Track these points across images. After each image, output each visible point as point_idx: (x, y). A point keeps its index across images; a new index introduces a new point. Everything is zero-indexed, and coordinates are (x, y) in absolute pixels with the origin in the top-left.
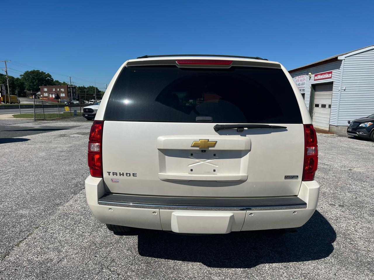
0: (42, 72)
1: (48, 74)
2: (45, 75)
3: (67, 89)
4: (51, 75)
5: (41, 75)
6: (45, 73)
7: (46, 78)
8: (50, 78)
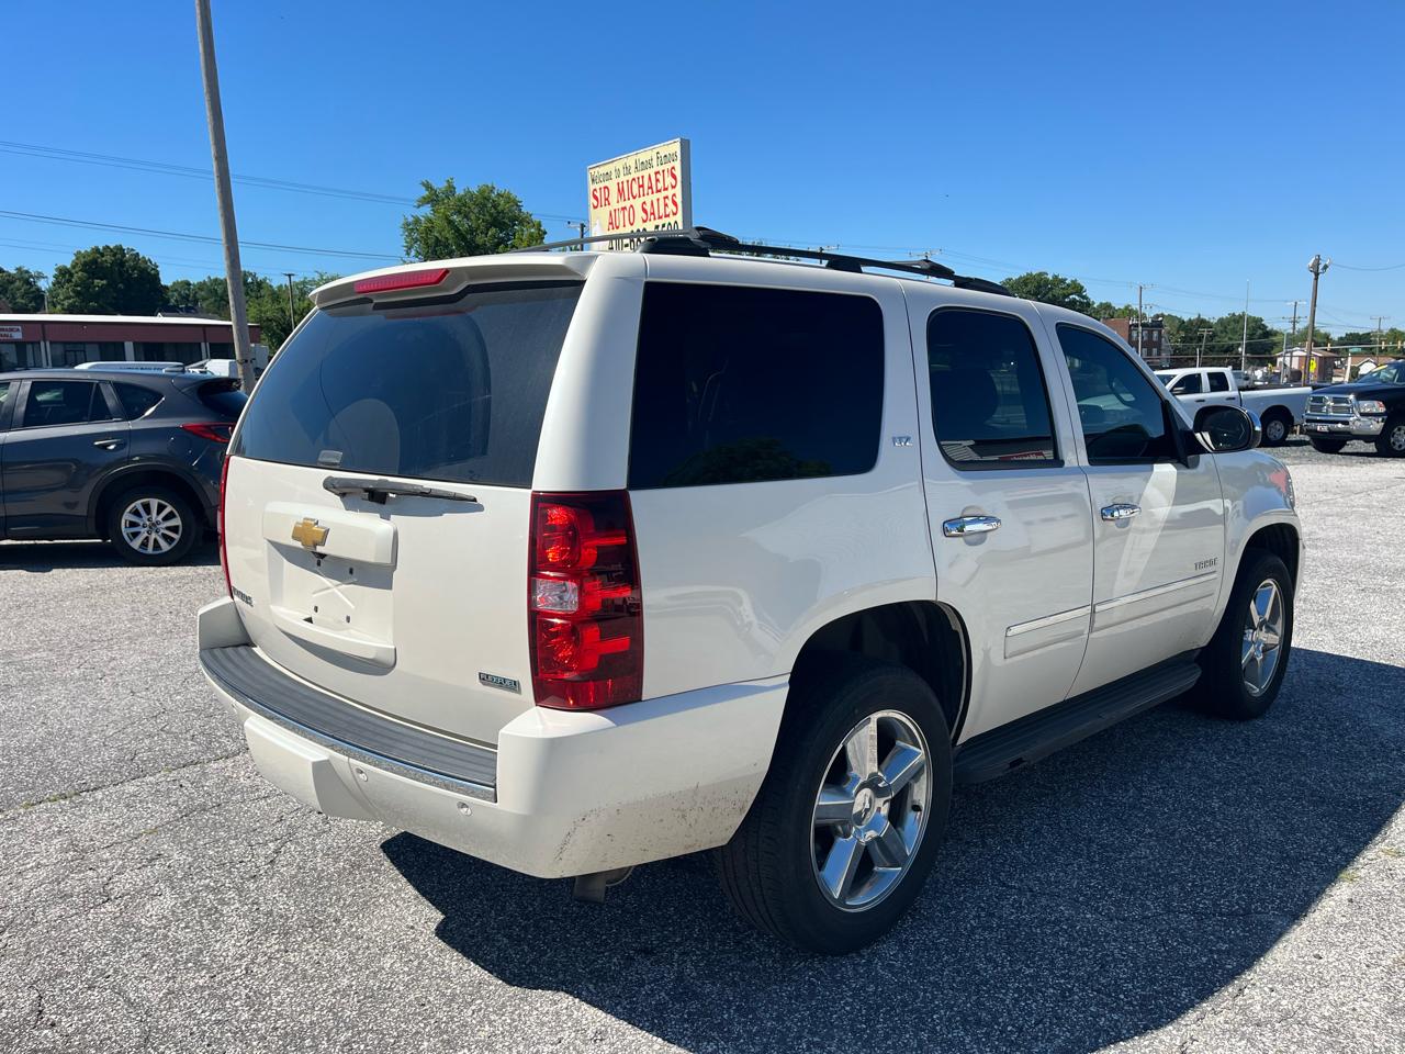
0: (1056, 277)
1: (1074, 282)
2: (1063, 289)
3: (1127, 333)
4: (1082, 284)
5: (1051, 288)
6: (1063, 281)
7: (1068, 296)
8: (1077, 298)
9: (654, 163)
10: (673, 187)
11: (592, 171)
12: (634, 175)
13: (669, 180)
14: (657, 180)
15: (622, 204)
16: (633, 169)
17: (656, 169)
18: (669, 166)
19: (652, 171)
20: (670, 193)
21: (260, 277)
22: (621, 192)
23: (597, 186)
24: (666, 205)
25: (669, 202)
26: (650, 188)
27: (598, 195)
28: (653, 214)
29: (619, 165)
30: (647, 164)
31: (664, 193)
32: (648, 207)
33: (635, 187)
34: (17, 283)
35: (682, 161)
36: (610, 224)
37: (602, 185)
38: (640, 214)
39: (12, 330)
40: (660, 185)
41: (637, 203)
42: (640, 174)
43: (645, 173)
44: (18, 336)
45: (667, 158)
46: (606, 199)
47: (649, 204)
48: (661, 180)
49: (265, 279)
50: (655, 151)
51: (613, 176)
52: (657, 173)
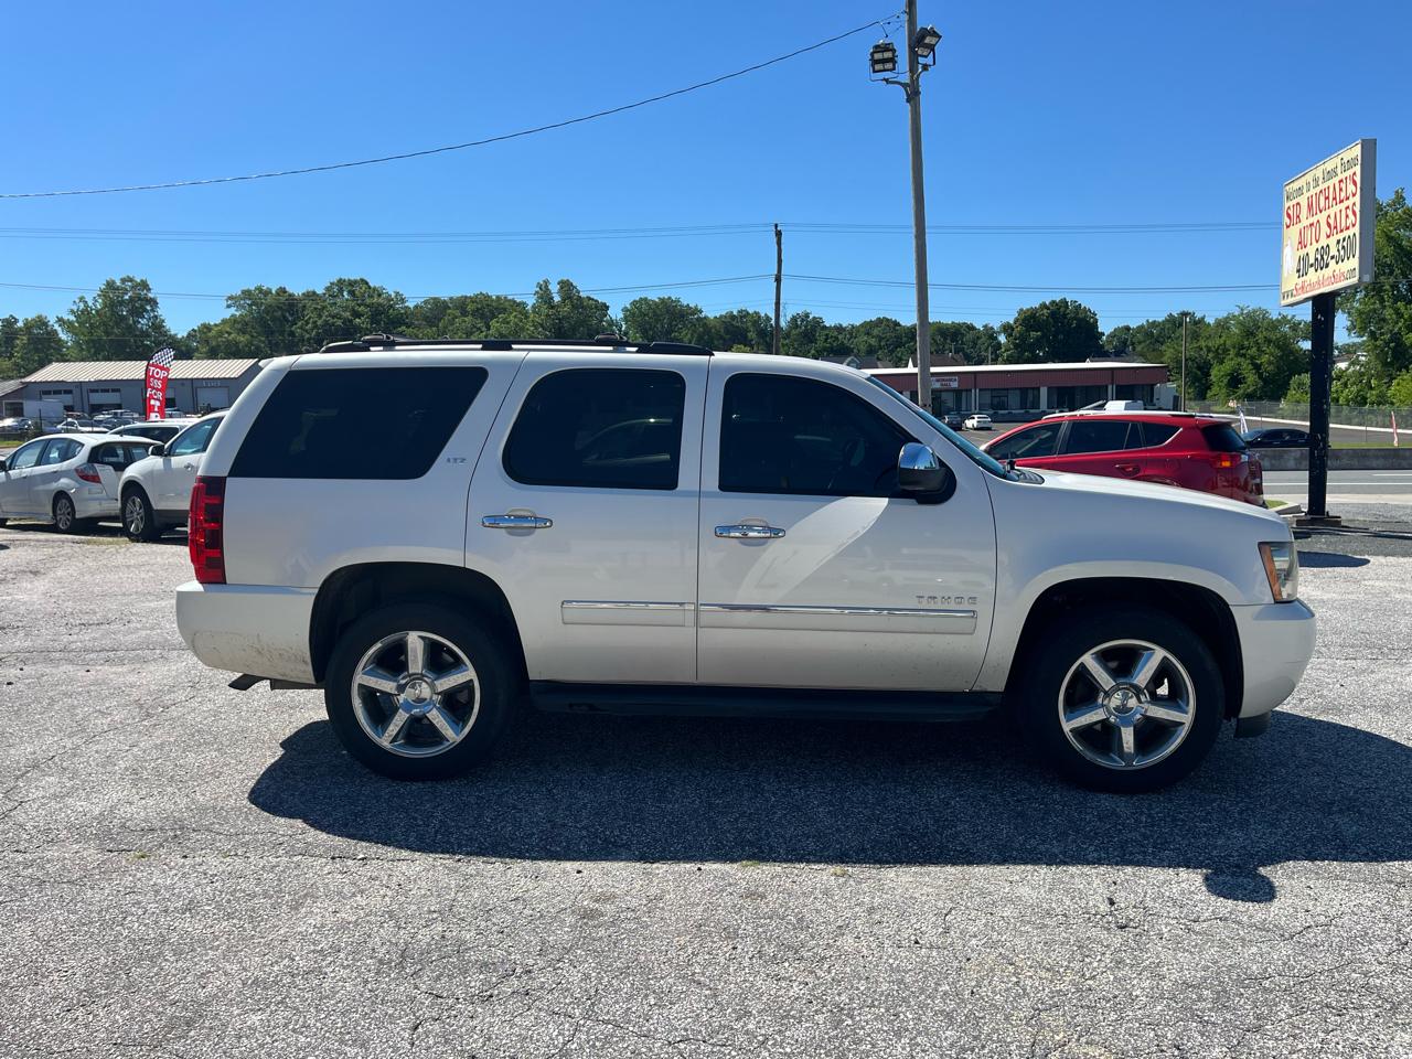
9: (1339, 171)
10: (1354, 195)
11: (1287, 188)
12: (1322, 187)
13: (1351, 188)
14: (1341, 190)
15: (1311, 220)
16: (1321, 180)
17: (1340, 176)
18: (1350, 172)
19: (1336, 180)
20: (1352, 200)
21: (1198, 315)
22: (1310, 207)
23: (1291, 204)
24: (1347, 216)
25: (1350, 212)
26: (1335, 199)
27: (1291, 212)
28: (1336, 227)
29: (1309, 177)
30: (1332, 174)
31: (1346, 203)
32: (1332, 221)
33: (1322, 199)
34: (983, 339)
35: (1362, 164)
36: (1300, 243)
37: (1294, 202)
38: (1325, 229)
39: (951, 380)
40: (1343, 195)
41: (1322, 217)
42: (1326, 185)
43: (1330, 183)
44: (955, 385)
45: (1350, 164)
46: (1298, 217)
47: (1332, 216)
48: (1344, 189)
49: (1203, 318)
50: (1340, 157)
51: (1304, 191)
52: (1341, 181)
